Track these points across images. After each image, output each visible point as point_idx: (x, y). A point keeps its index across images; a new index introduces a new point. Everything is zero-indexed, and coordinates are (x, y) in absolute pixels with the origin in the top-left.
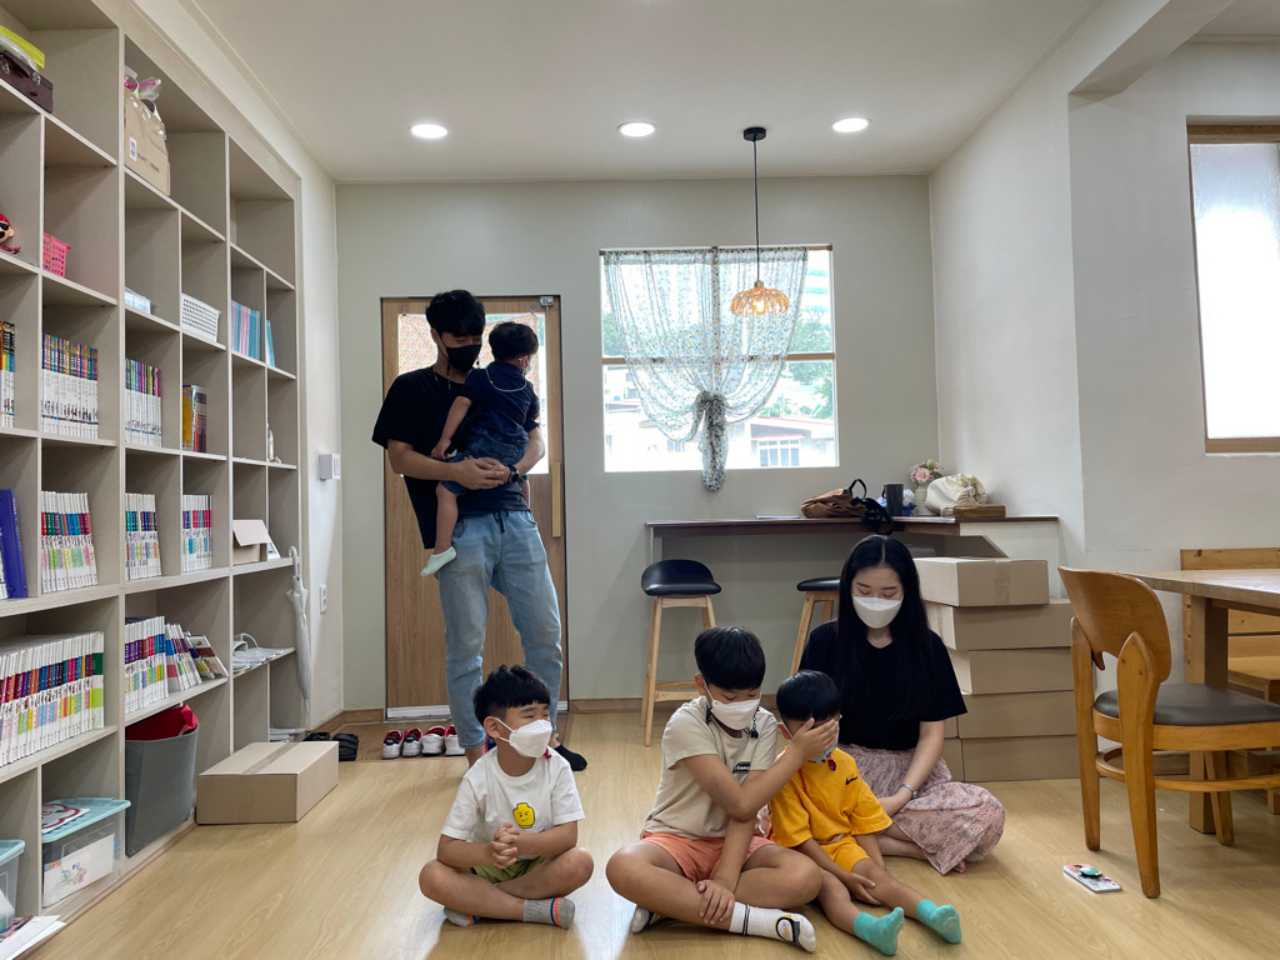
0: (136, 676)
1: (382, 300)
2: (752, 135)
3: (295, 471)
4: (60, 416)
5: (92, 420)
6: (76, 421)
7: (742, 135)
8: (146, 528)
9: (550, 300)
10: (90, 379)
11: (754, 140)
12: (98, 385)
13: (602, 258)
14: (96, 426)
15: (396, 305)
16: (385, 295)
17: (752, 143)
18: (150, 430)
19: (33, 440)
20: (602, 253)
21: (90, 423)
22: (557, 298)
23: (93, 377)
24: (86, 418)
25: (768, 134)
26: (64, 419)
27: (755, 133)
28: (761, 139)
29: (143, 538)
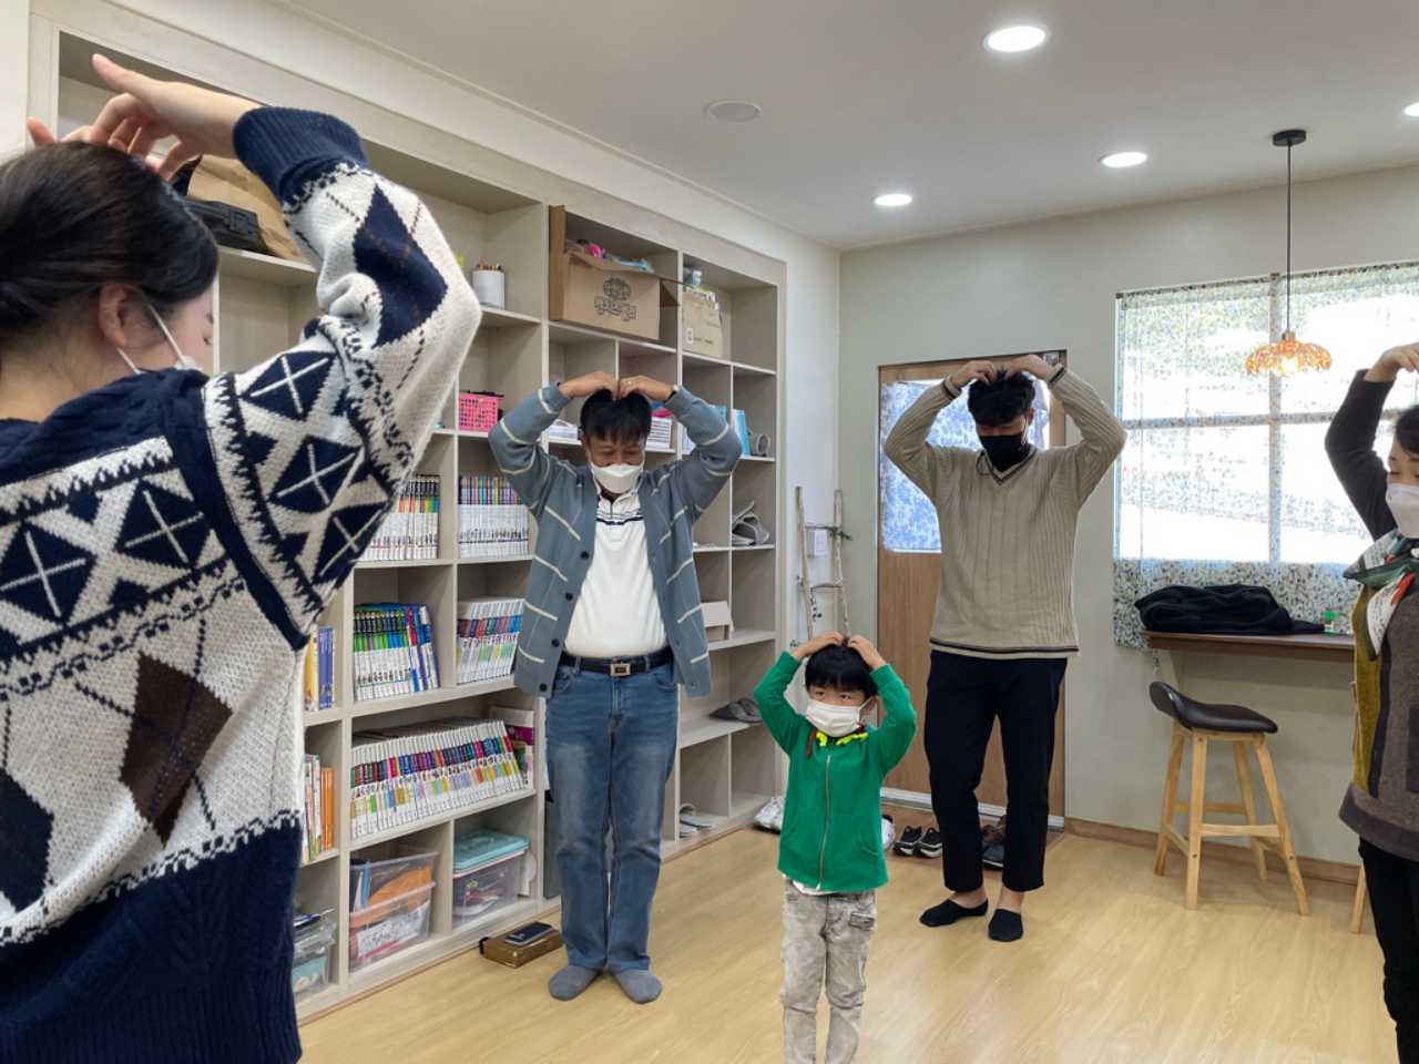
1: (880, 368)
2: (1285, 141)
3: (771, 550)
4: (490, 539)
5: (522, 538)
6: (504, 541)
7: (1271, 141)
9: (1054, 356)
11: (1290, 145)
13: (1118, 302)
14: (524, 542)
15: (891, 373)
16: (882, 364)
17: (1286, 148)
19: (450, 566)
20: (1119, 296)
21: (518, 540)
22: (1062, 353)
24: (516, 536)
25: (1308, 136)
26: (488, 542)
27: (1289, 137)
28: (1298, 142)
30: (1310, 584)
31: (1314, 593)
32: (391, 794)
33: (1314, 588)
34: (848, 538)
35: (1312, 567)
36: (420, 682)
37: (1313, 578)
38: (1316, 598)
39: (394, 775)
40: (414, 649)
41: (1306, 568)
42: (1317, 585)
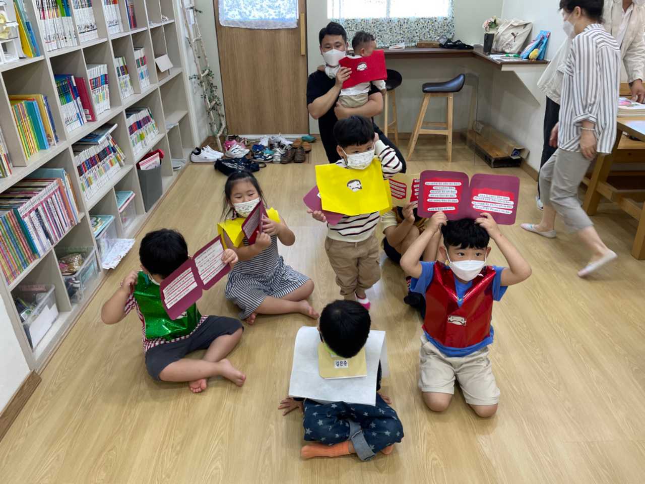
0: (133, 141)
3: (174, 22)
4: (84, 31)
5: (95, 28)
6: (89, 31)
8: (123, 74)
10: (89, 7)
12: (93, 8)
14: (96, 31)
18: (115, 23)
19: (80, 50)
21: (94, 30)
23: (90, 5)
26: (84, 32)
29: (123, 79)
30: (405, 26)
31: (407, 30)
32: (87, 180)
33: (407, 28)
34: (200, 12)
35: (405, 19)
36: (81, 119)
37: (406, 24)
38: (408, 32)
39: (86, 171)
40: (75, 101)
41: (402, 19)
42: (408, 26)
